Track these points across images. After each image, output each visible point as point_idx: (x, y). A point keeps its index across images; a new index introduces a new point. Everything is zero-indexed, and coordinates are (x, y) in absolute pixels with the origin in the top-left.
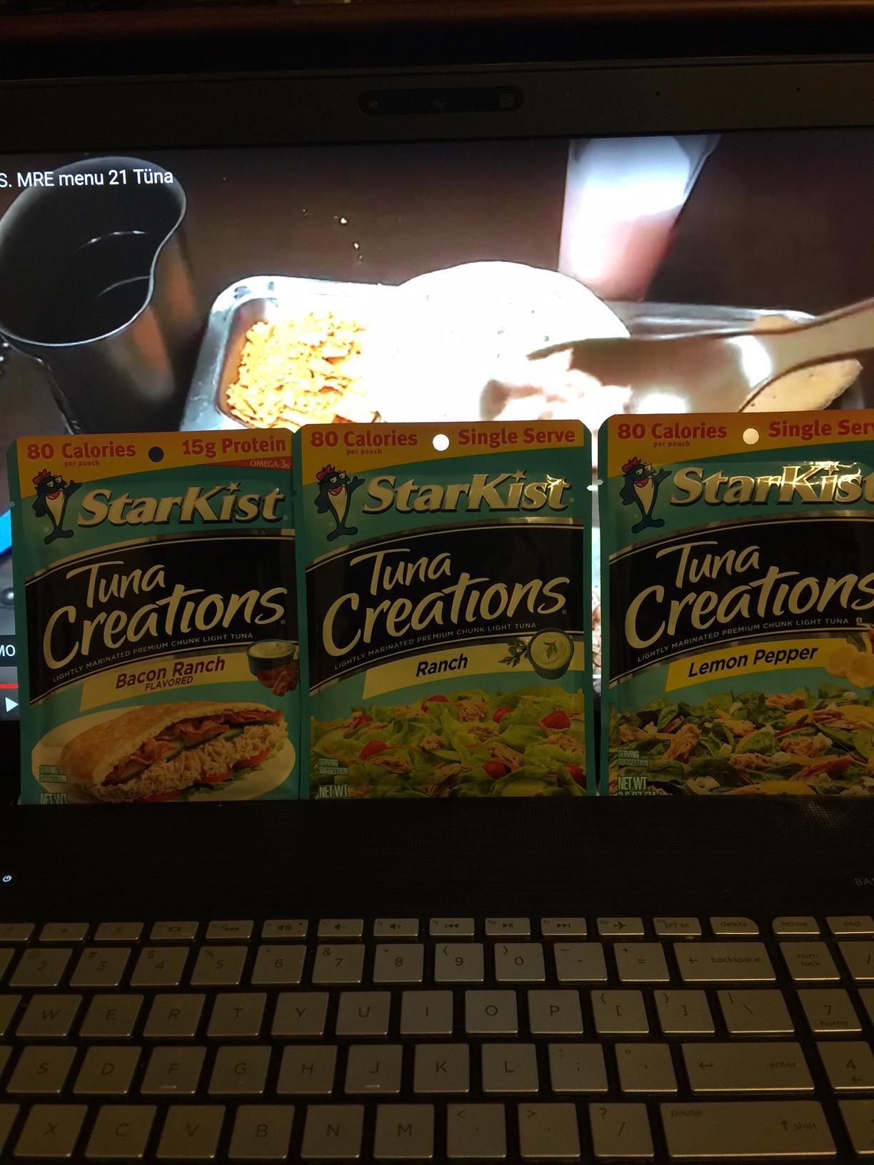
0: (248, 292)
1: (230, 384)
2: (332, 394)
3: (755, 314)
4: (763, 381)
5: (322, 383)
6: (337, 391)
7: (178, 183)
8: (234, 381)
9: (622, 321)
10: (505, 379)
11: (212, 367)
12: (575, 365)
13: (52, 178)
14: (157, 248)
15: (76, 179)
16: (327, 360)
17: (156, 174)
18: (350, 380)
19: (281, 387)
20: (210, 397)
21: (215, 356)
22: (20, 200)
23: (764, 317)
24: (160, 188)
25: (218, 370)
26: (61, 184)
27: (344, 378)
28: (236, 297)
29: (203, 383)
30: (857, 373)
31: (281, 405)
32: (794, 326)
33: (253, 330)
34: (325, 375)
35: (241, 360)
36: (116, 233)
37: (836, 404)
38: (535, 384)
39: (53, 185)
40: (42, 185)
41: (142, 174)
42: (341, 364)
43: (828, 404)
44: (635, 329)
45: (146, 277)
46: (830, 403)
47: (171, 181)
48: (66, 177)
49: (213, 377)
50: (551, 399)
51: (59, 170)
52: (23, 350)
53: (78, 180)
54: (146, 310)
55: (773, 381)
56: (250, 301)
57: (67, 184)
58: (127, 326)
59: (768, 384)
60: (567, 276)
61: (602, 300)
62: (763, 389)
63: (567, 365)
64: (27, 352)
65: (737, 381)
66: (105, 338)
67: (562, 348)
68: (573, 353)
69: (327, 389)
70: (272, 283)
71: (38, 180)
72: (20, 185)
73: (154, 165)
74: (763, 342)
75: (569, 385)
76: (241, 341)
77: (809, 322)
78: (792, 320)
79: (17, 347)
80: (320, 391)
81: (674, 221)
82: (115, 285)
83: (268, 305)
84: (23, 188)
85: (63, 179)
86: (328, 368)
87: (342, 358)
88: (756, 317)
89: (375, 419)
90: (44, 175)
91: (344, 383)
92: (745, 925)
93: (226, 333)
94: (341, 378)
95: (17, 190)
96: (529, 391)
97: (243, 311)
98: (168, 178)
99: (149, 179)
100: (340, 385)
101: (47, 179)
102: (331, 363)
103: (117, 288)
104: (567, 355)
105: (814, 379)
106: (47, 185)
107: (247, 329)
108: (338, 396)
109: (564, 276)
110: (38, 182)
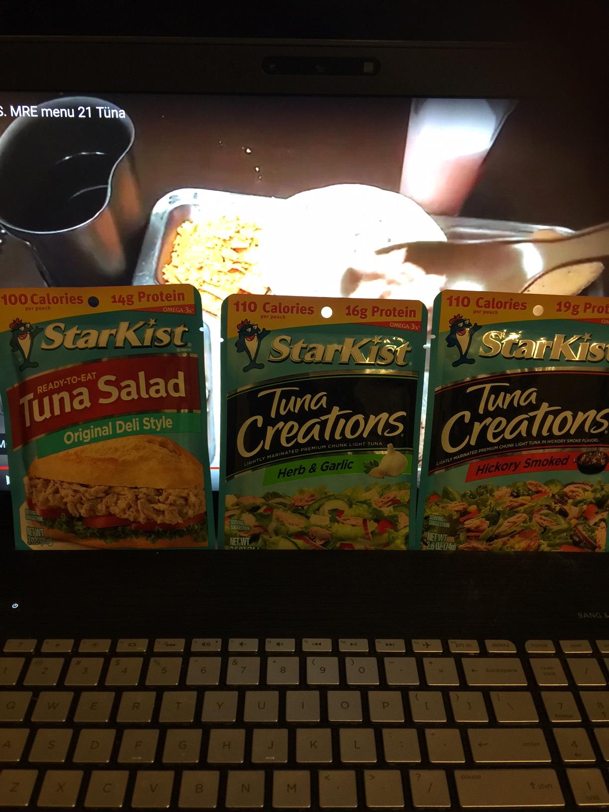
0: (179, 200)
1: (165, 264)
2: (237, 274)
3: (535, 228)
4: (536, 275)
5: (231, 266)
6: (241, 272)
7: (129, 118)
8: (168, 263)
9: (442, 229)
10: (360, 268)
11: (152, 252)
12: (409, 259)
13: (36, 111)
14: (113, 165)
15: (54, 113)
16: (234, 250)
17: (113, 111)
18: (250, 265)
19: (201, 268)
20: (151, 273)
21: (154, 244)
22: (12, 126)
23: (540, 230)
24: (115, 121)
25: (156, 254)
26: (43, 116)
27: (246, 263)
28: (170, 203)
29: (146, 263)
30: (601, 271)
31: (201, 281)
32: (560, 237)
33: (182, 227)
34: (232, 261)
35: (173, 248)
36: (83, 153)
37: (585, 292)
38: (379, 272)
39: (37, 116)
40: (29, 116)
41: (103, 110)
42: (244, 252)
43: (579, 292)
44: (451, 236)
45: (105, 186)
46: (581, 291)
47: (124, 117)
48: (47, 111)
49: (153, 259)
50: (390, 282)
51: (42, 105)
52: (15, 235)
53: (56, 113)
54: (105, 211)
55: (543, 275)
56: (181, 206)
57: (47, 116)
58: (91, 221)
59: (540, 277)
60: (406, 196)
61: (429, 214)
62: (536, 280)
63: (403, 260)
64: (18, 237)
65: (519, 273)
66: (76, 228)
67: (399, 247)
68: (407, 251)
69: (234, 270)
70: (196, 194)
71: (26, 112)
72: (12, 115)
73: (112, 105)
74: (538, 248)
75: (403, 273)
76: (174, 234)
77: (570, 235)
78: (558, 234)
79: (12, 233)
80: (229, 271)
81: (482, 160)
82: (82, 191)
83: (193, 209)
84: (14, 117)
85: (45, 112)
86: (235, 256)
87: (245, 249)
88: (535, 230)
89: (267, 292)
90: (30, 108)
91: (246, 266)
92: (508, 646)
93: (162, 229)
94: (244, 263)
95: (10, 119)
96: (375, 276)
97: (175, 213)
98: (122, 114)
99: (107, 115)
100: (243, 268)
101: (32, 111)
102: (237, 252)
103: (84, 193)
104: (403, 252)
105: (570, 274)
106: (32, 116)
107: (178, 226)
108: (242, 275)
109: (404, 197)
110: (26, 114)
